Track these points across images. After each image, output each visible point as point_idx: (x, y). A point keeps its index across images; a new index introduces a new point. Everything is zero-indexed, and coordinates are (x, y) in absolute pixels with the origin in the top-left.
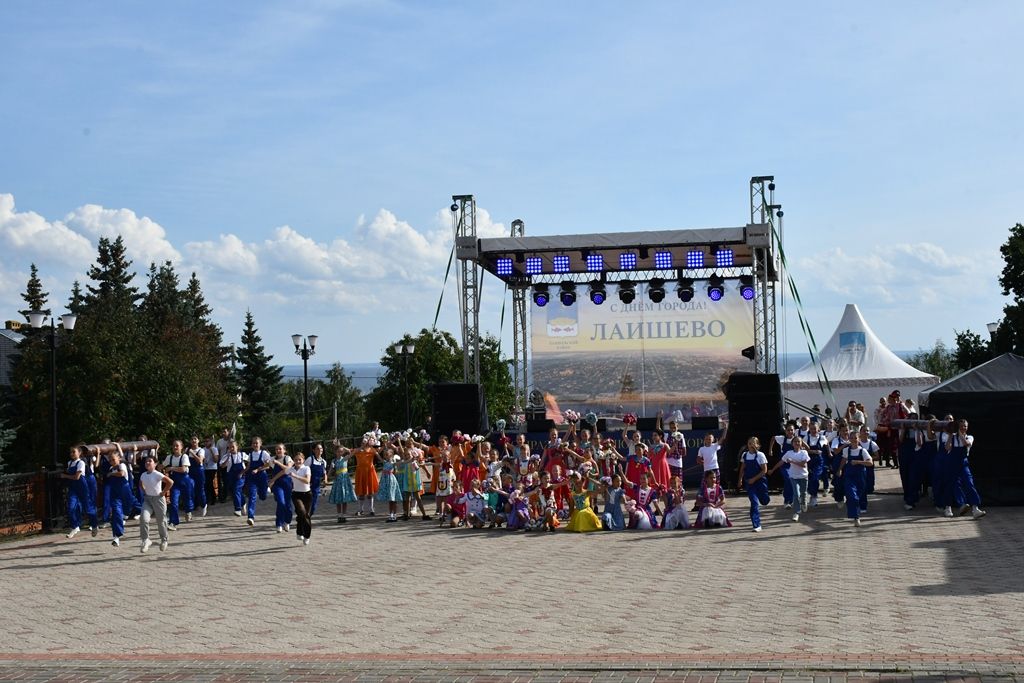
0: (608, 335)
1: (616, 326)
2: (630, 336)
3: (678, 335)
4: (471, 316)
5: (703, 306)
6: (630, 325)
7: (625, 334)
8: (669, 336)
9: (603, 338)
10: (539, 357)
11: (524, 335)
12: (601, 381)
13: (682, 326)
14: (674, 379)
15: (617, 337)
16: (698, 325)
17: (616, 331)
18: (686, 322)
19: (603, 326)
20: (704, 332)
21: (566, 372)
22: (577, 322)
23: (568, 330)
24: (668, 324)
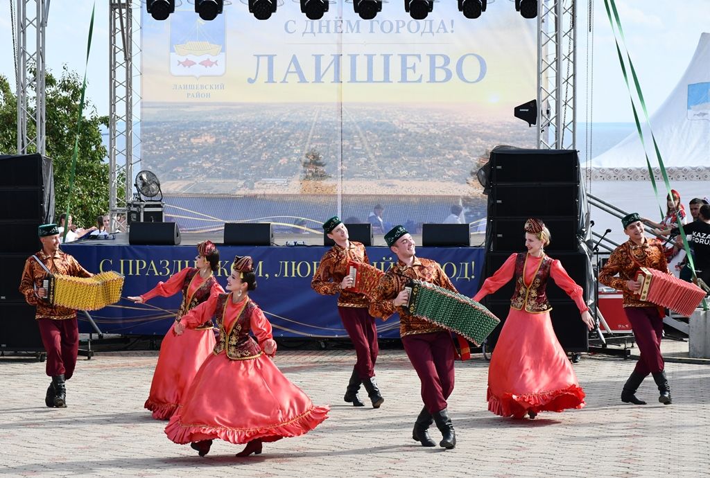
0: (278, 76)
1: (294, 60)
2: (318, 79)
3: (404, 79)
4: (31, 31)
5: (449, 29)
6: (318, 58)
7: (310, 74)
8: (387, 79)
9: (271, 79)
10: (154, 111)
11: (129, 70)
12: (264, 156)
13: (410, 61)
14: (396, 157)
15: (296, 77)
16: (440, 62)
17: (293, 68)
18: (419, 56)
19: (271, 58)
20: (449, 76)
21: (203, 140)
22: (223, 50)
23: (207, 63)
24: (387, 57)
